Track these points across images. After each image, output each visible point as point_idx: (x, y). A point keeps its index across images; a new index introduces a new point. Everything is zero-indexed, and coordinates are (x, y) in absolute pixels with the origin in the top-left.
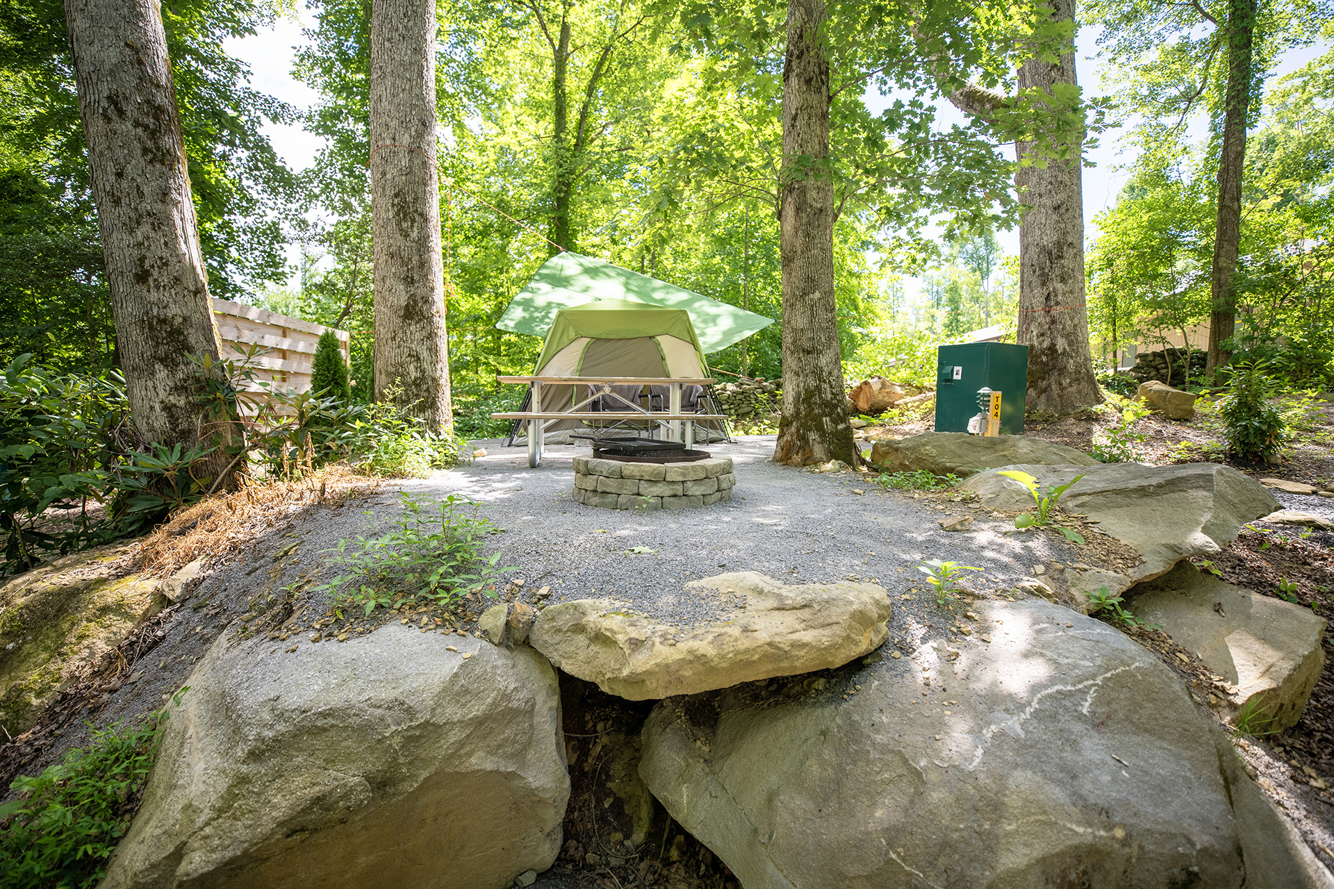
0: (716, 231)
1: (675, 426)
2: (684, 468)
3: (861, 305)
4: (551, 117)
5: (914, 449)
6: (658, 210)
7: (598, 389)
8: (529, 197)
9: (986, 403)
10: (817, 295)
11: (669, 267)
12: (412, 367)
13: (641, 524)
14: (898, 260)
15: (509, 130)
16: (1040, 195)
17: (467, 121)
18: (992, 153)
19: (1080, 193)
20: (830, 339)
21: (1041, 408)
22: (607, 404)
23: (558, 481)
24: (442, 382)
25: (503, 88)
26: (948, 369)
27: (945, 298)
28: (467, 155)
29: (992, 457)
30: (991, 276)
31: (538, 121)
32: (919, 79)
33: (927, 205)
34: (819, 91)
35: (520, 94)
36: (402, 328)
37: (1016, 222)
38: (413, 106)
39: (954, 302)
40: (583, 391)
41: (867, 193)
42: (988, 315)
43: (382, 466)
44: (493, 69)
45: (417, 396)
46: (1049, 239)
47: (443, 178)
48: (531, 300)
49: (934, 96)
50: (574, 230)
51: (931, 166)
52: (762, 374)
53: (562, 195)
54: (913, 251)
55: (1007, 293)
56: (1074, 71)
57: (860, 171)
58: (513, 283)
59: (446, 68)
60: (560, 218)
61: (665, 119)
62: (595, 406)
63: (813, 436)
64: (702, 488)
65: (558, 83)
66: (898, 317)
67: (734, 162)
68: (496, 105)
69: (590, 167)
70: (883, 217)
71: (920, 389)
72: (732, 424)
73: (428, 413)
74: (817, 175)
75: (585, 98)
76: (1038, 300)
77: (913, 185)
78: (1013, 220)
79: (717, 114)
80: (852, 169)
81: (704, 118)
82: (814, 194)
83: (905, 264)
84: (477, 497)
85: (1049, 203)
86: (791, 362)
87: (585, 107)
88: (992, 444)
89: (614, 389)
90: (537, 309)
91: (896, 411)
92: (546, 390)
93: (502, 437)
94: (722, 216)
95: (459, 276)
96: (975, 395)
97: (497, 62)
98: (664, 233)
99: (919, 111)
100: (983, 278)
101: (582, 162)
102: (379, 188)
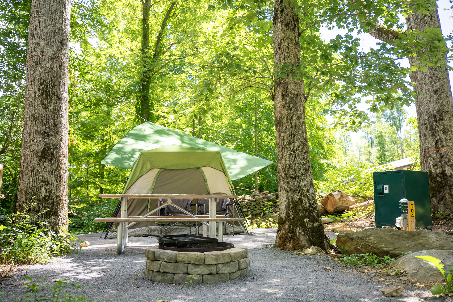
0: (238, 104)
1: (213, 225)
2: (217, 255)
3: (325, 146)
4: (140, 39)
5: (363, 239)
6: (202, 94)
7: (165, 201)
8: (125, 84)
9: (406, 209)
10: (297, 144)
11: (210, 125)
12: (43, 189)
13: (188, 295)
14: (344, 122)
15: (115, 45)
16: (426, 85)
17: (89, 40)
18: (394, 63)
19: (449, 83)
20: (306, 170)
21: (441, 210)
22: (170, 211)
23: (135, 264)
24: (63, 198)
25: (112, 22)
26: (380, 187)
27: (376, 141)
28: (89, 59)
29: (412, 244)
30: (402, 129)
31: (132, 41)
32: (349, 23)
33: (359, 92)
34: (293, 30)
35: (122, 26)
36: (39, 164)
37: (412, 101)
38: (55, 34)
39: (381, 143)
40: (155, 203)
41: (324, 86)
42: (403, 151)
43: (16, 256)
44: (107, 12)
45: (45, 208)
46: (433, 109)
47: (73, 72)
48: (122, 148)
49: (359, 32)
50: (152, 103)
51: (360, 70)
52: (267, 189)
53: (145, 83)
54: (353, 118)
55: (413, 138)
56: (438, 17)
57: (319, 73)
58: (114, 133)
59: (78, 10)
60: (144, 96)
61: (205, 42)
62: (162, 212)
63: (299, 231)
64: (229, 268)
65: (145, 21)
66: (349, 153)
67: (245, 68)
68: (107, 31)
69: (163, 67)
70: (334, 98)
71: (365, 198)
72: (249, 222)
73: (52, 219)
74: (294, 76)
75: (160, 28)
76: (431, 145)
77: (350, 81)
78: (410, 100)
79: (235, 41)
80: (314, 73)
81: (228, 43)
82: (293, 86)
83: (349, 125)
84: (79, 277)
85: (431, 89)
86: (283, 184)
87: (160, 34)
88: (412, 236)
89: (174, 201)
90: (125, 153)
91: (351, 213)
92: (130, 202)
93: (101, 232)
94: (240, 96)
95: (79, 129)
96: (397, 204)
97: (109, 8)
98: (205, 107)
99: (350, 41)
100: (397, 130)
101: (158, 65)
102: (32, 79)
